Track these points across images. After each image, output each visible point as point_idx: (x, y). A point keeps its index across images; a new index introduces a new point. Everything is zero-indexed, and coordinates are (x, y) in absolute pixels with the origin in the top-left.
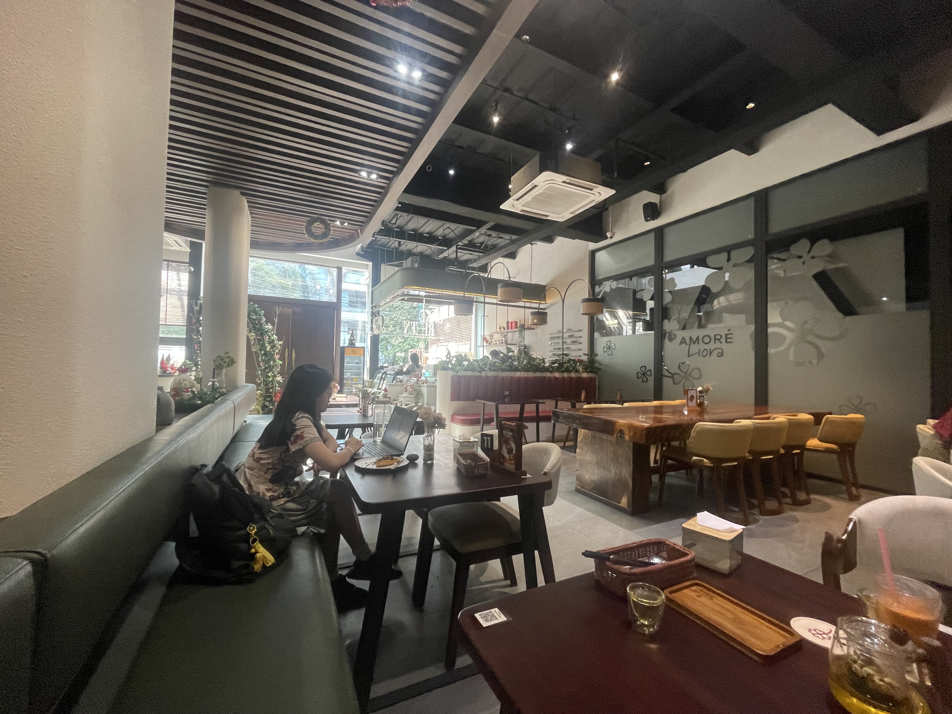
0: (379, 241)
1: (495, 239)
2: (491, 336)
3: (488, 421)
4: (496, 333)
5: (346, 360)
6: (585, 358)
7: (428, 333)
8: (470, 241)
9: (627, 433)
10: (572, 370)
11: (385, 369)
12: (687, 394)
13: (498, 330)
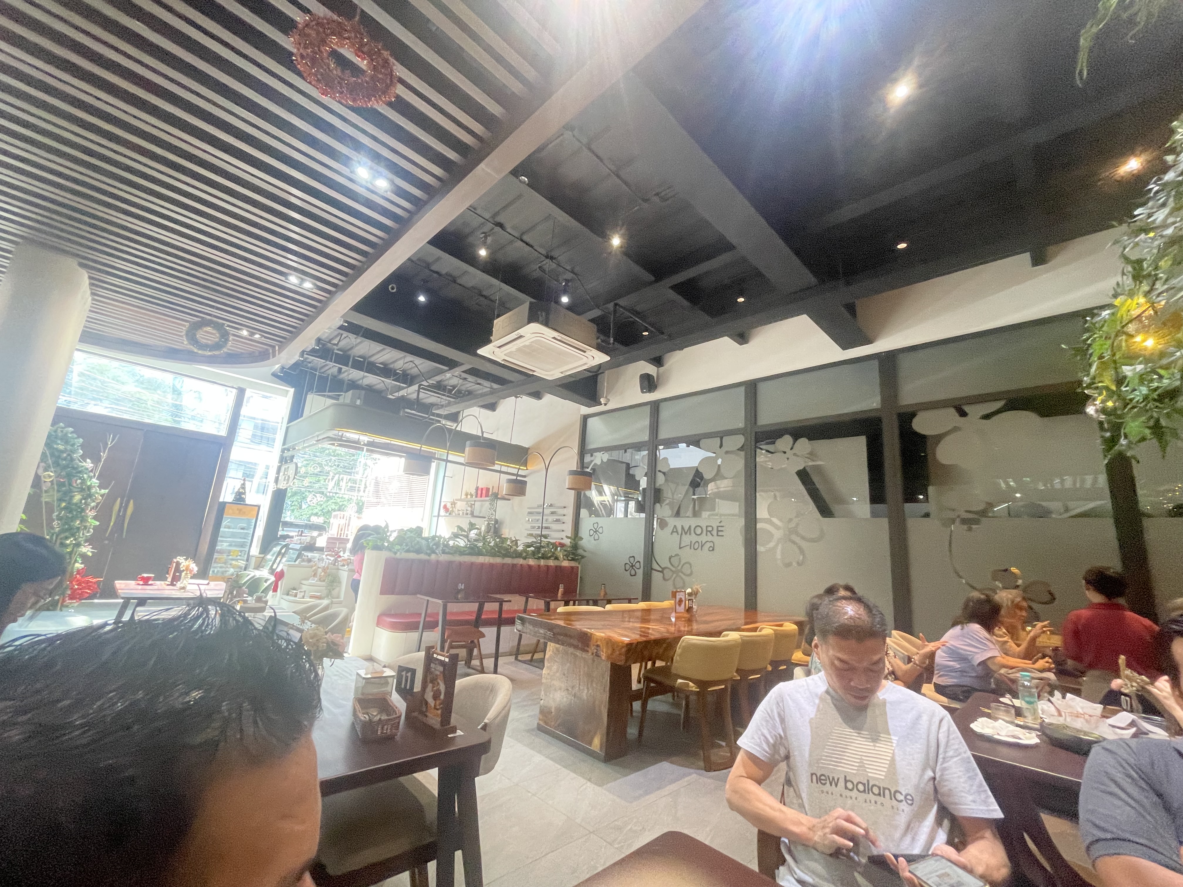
0: (310, 363)
1: (471, 383)
2: (453, 504)
3: (430, 626)
4: (461, 500)
5: (224, 523)
6: (567, 542)
7: (364, 491)
8: (439, 382)
9: (604, 650)
10: (550, 557)
11: (288, 540)
12: (675, 597)
13: (463, 497)
